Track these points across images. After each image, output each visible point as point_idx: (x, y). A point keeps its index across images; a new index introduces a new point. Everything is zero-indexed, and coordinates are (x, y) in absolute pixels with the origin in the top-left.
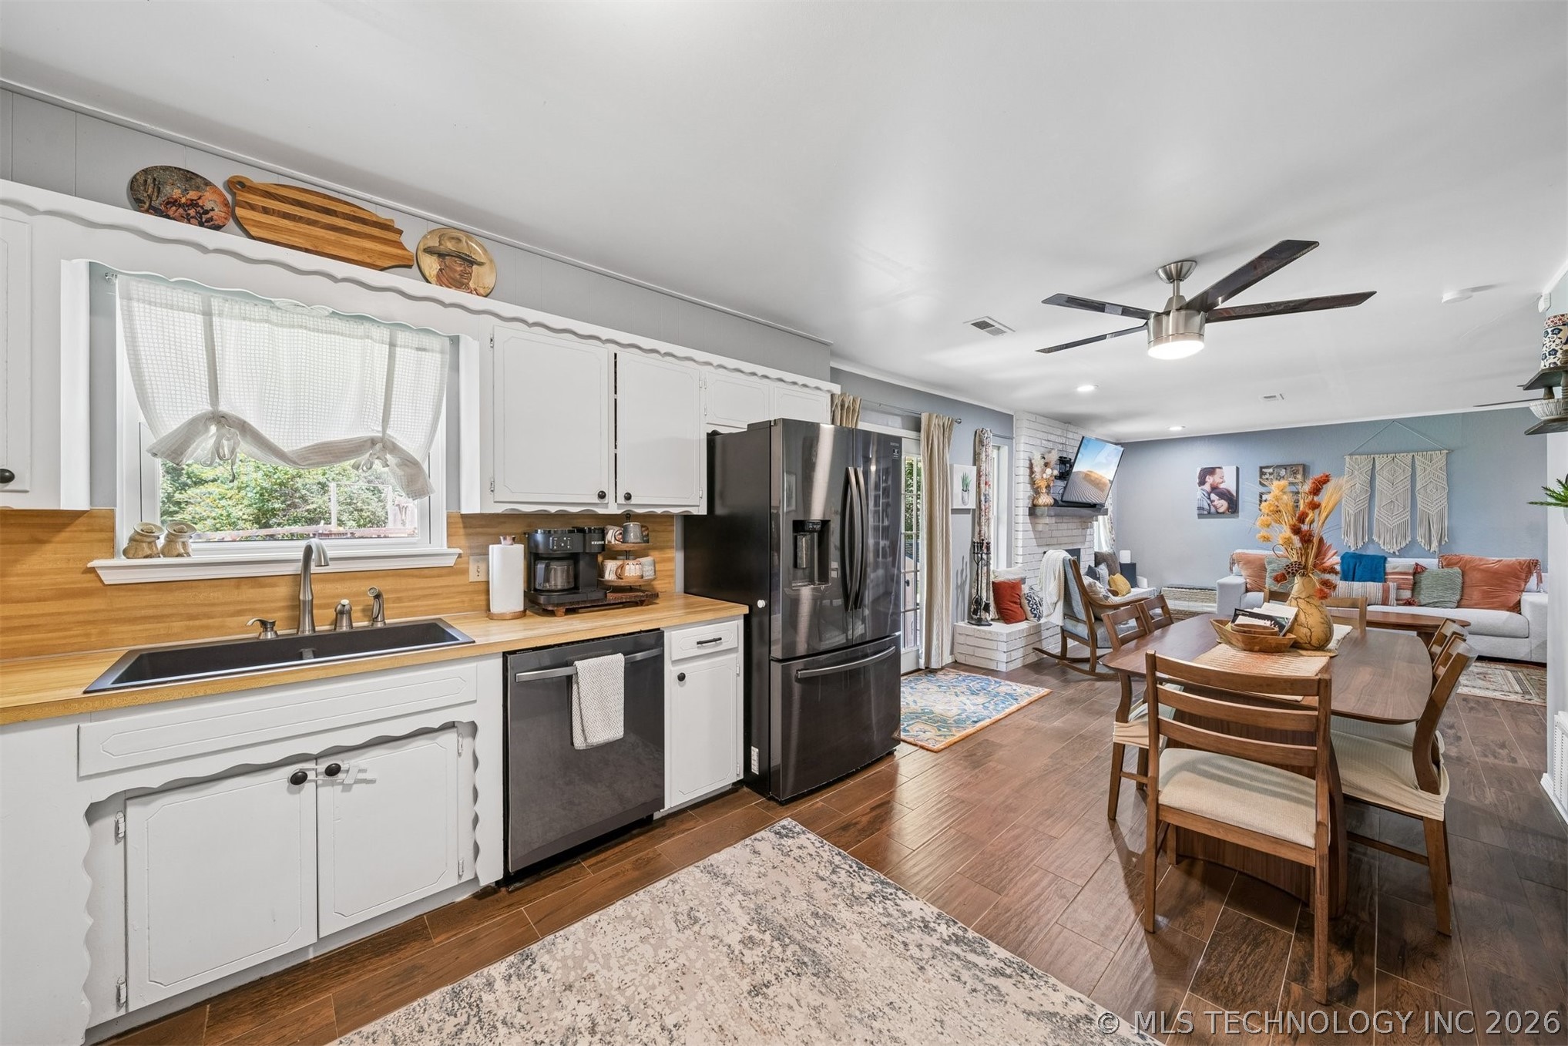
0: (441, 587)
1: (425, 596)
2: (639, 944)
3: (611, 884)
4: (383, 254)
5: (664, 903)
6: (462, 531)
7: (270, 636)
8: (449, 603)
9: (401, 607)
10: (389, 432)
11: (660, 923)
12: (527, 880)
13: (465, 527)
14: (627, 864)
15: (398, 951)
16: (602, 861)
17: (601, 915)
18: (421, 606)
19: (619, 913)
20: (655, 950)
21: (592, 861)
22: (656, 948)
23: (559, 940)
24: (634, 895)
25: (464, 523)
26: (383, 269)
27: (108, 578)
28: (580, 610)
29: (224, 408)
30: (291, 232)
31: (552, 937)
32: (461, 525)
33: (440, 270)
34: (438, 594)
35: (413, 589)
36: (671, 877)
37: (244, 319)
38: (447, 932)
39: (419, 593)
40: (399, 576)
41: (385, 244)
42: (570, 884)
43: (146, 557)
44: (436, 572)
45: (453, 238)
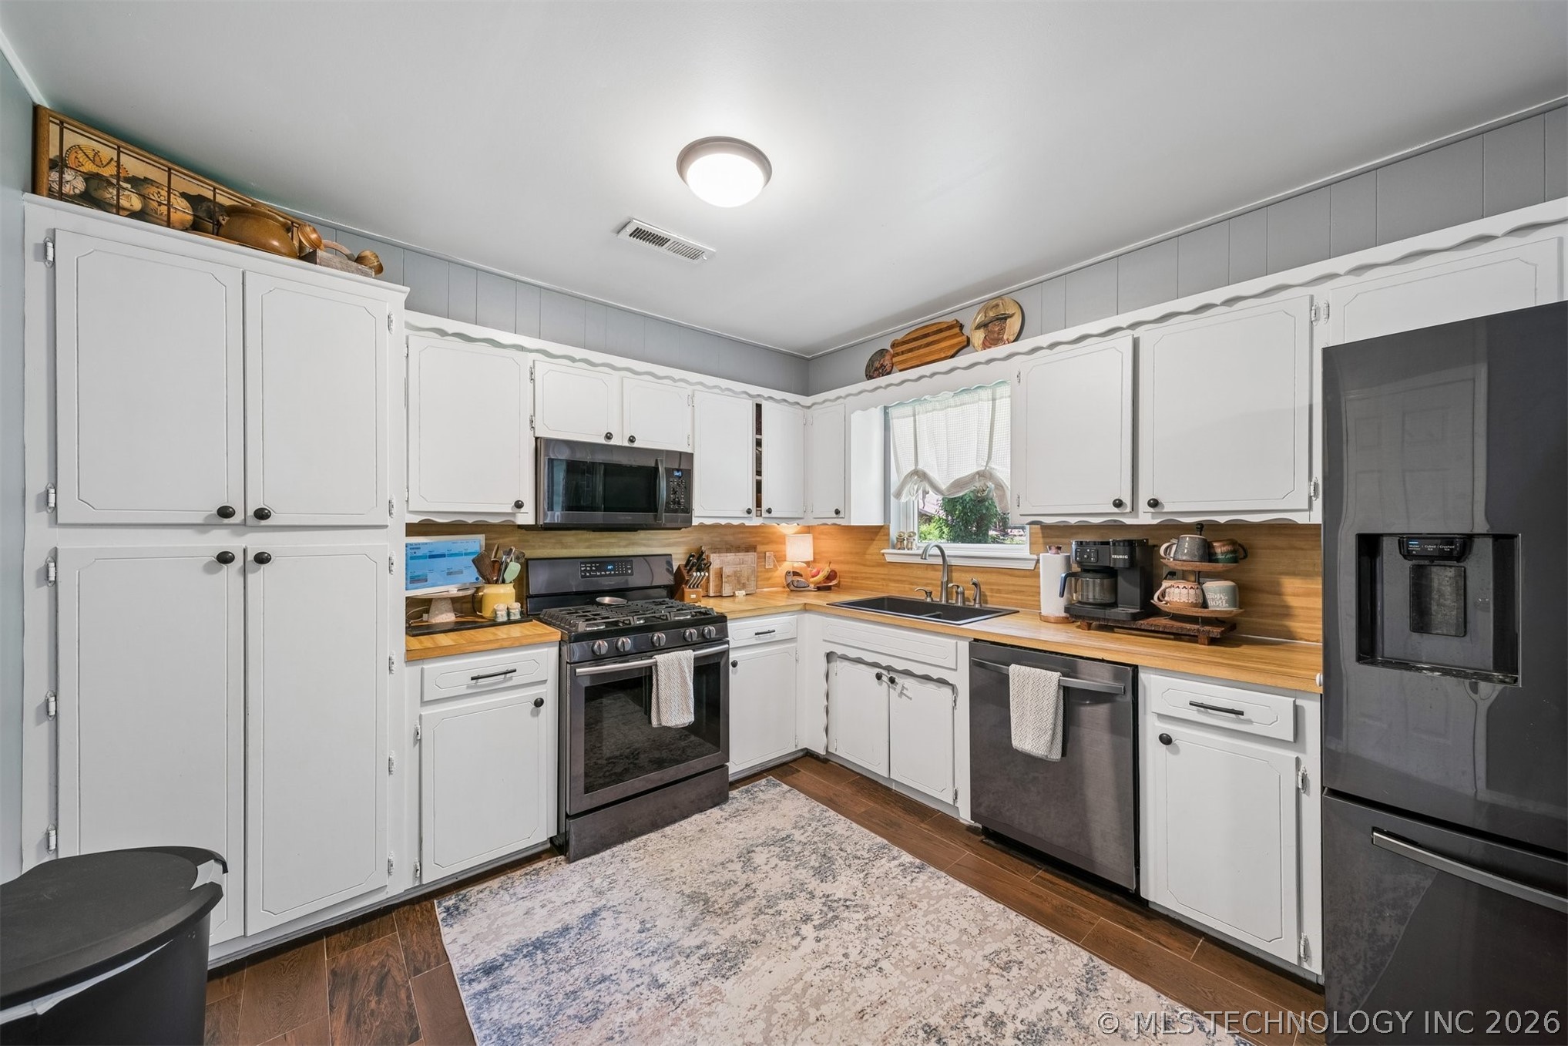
0: (1026, 586)
1: (1015, 592)
2: (958, 930)
3: (1024, 896)
4: (952, 346)
5: (1017, 939)
6: (1041, 540)
7: (929, 600)
8: (1034, 601)
9: (1000, 597)
10: (992, 465)
11: (990, 940)
12: (999, 846)
13: (1043, 537)
14: (1058, 900)
15: (909, 814)
16: (1051, 882)
17: (980, 896)
18: (1012, 599)
19: (988, 909)
20: (955, 942)
21: (1048, 876)
22: (957, 942)
23: (943, 880)
24: (1015, 913)
25: (1043, 533)
26: (952, 356)
27: (889, 559)
28: (1116, 630)
29: (920, 467)
30: (911, 359)
31: (944, 874)
32: (1041, 535)
33: (985, 337)
34: (1023, 591)
35: (1009, 585)
36: (1057, 938)
37: (926, 412)
38: (930, 826)
39: (1011, 588)
40: (999, 573)
41: (953, 338)
42: (1009, 870)
43: (899, 549)
44: (1022, 573)
45: (993, 307)
